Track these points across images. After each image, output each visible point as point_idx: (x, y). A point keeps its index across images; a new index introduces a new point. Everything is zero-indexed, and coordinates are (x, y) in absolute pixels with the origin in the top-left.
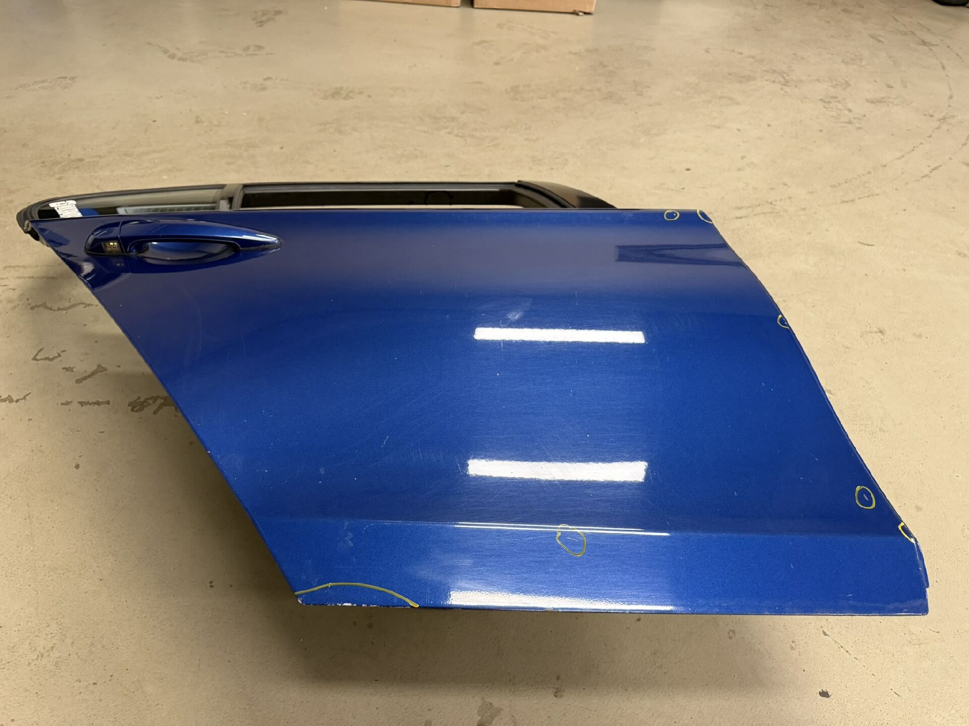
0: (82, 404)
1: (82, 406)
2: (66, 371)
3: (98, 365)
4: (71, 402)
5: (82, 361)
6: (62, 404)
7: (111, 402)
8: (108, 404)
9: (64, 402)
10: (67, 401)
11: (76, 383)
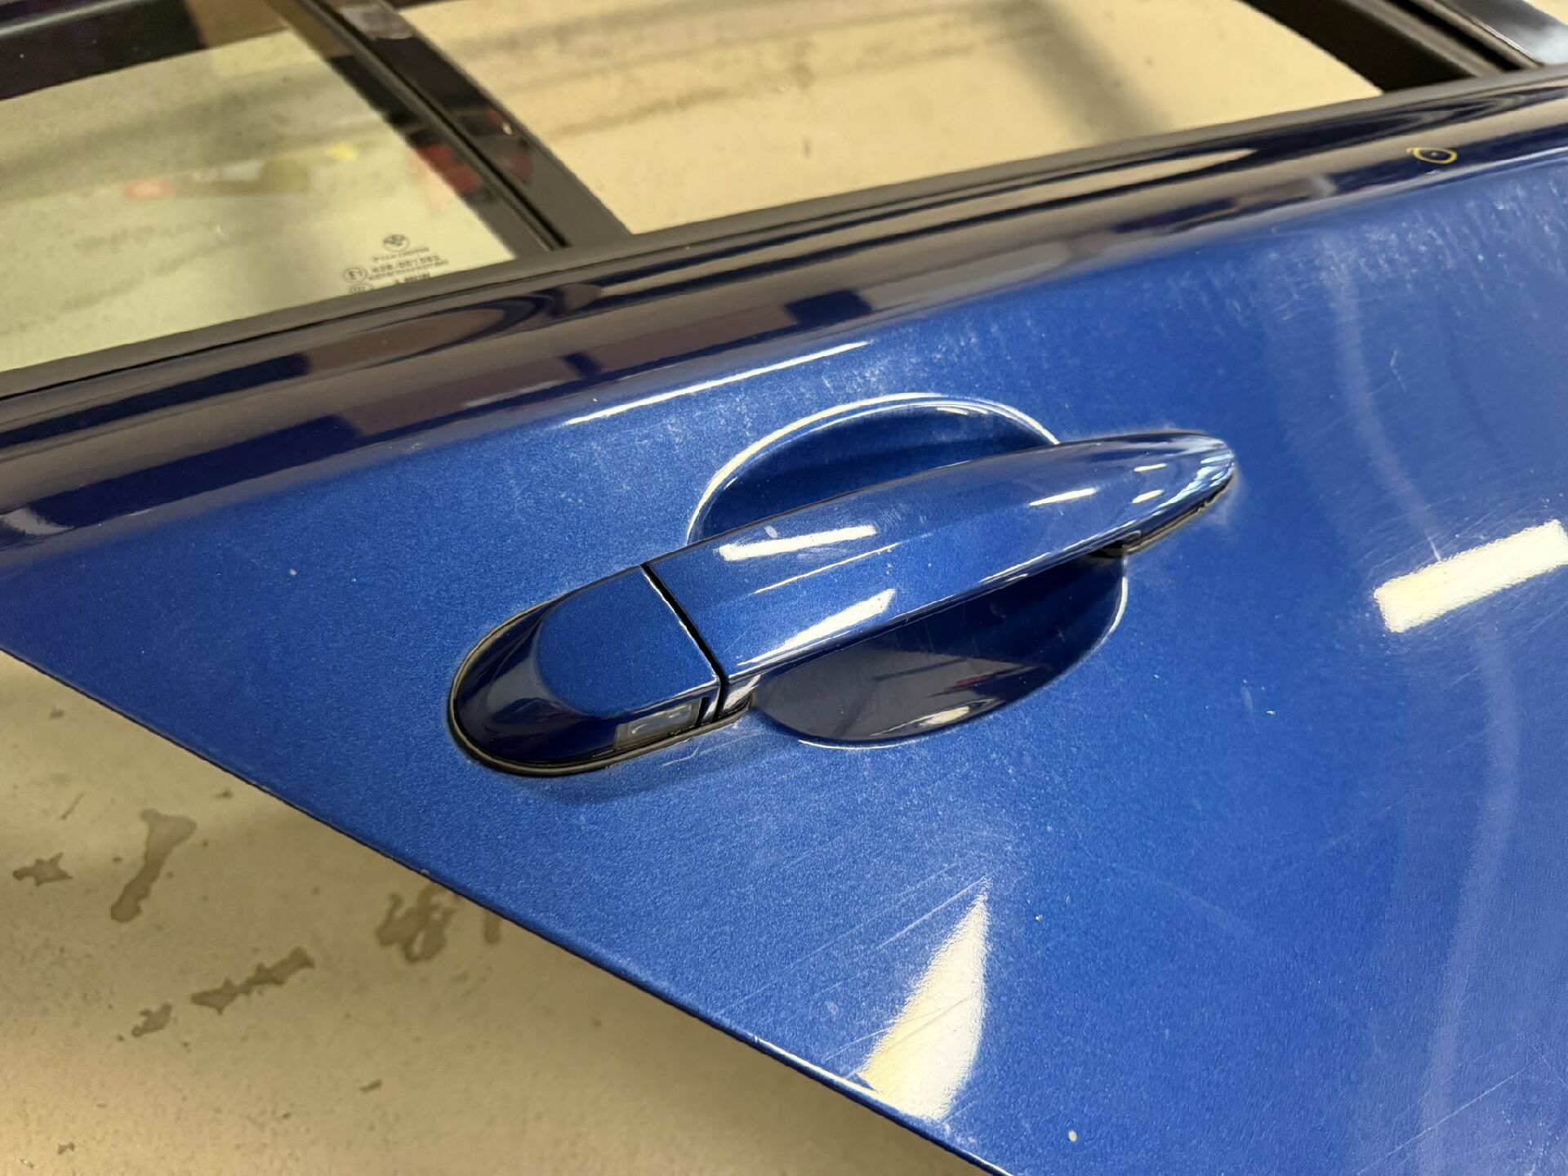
0: (214, 999)
1: (220, 1011)
2: (39, 883)
3: (146, 815)
4: (167, 1009)
5: (64, 817)
6: (137, 1032)
7: (311, 953)
8: (307, 963)
9: (140, 1021)
10: (146, 1013)
11: (121, 921)
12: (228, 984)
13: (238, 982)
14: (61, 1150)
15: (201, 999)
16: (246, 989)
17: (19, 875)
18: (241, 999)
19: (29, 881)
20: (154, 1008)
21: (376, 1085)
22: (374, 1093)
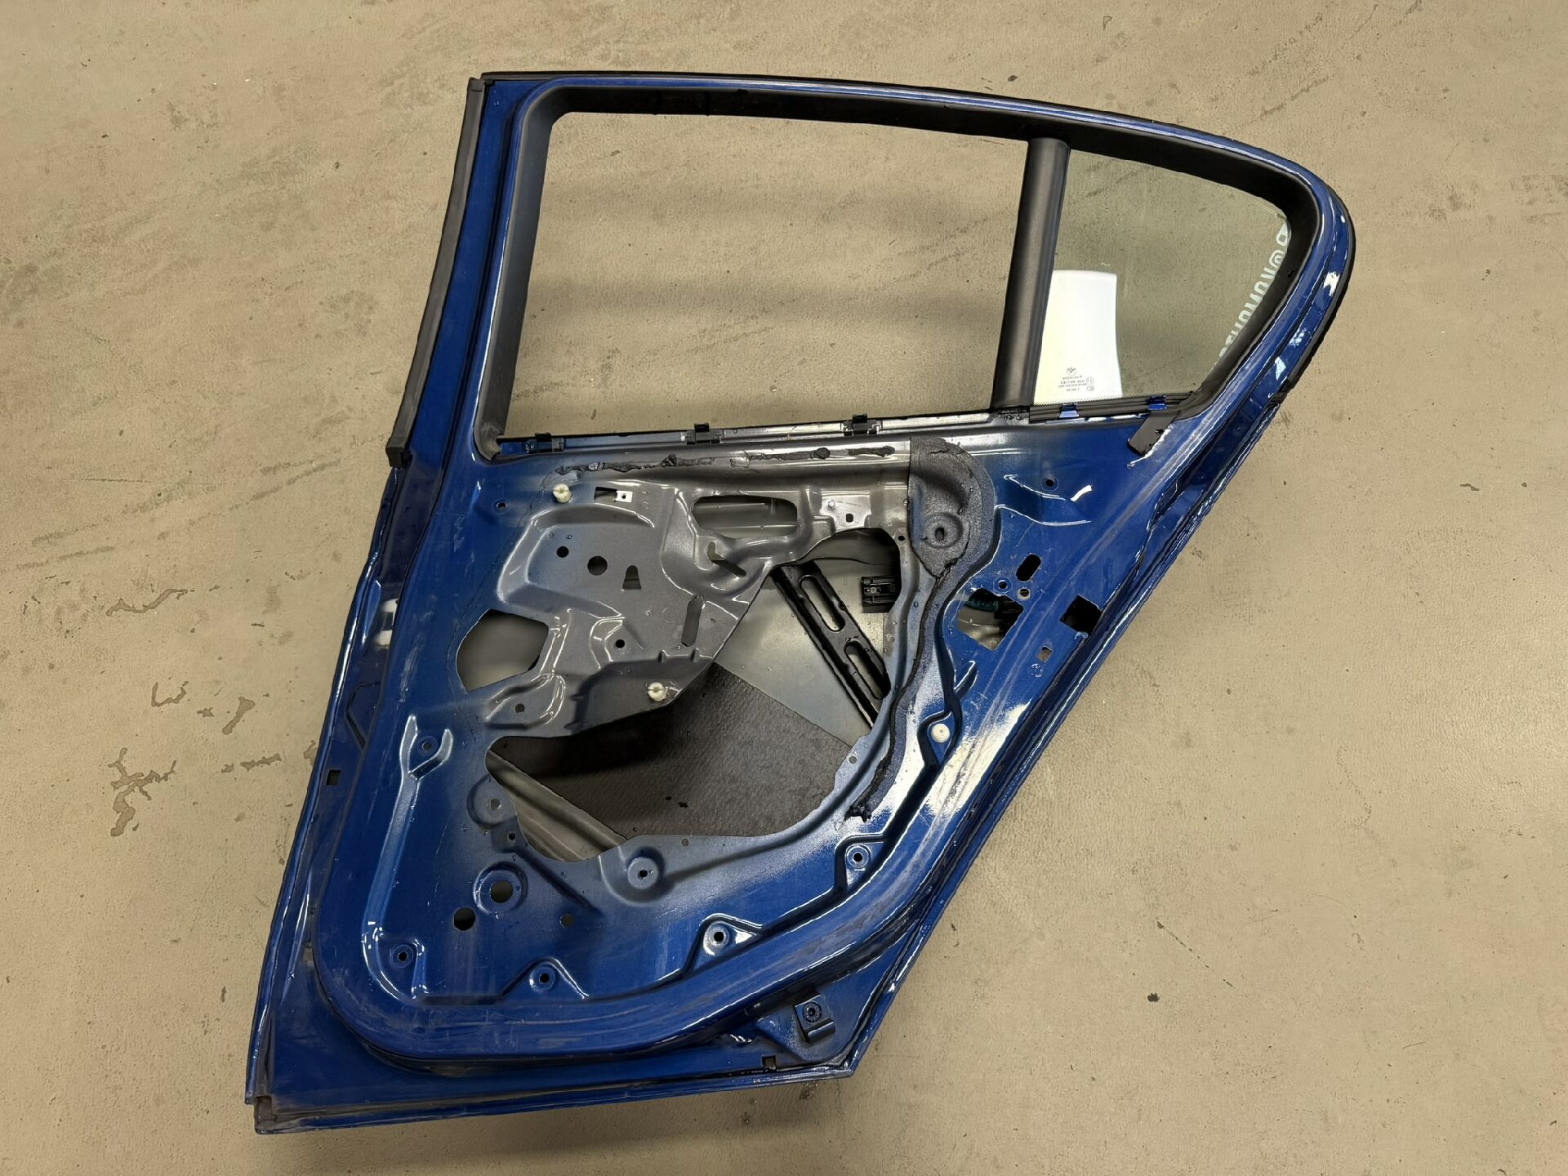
0: (246, 766)
1: (248, 769)
2: (204, 716)
3: (240, 698)
4: (233, 765)
5: (216, 695)
6: (223, 771)
7: (281, 756)
8: (280, 759)
9: (224, 768)
10: (226, 765)
11: (225, 734)
12: (253, 761)
13: (256, 761)
14: (194, 803)
15: (243, 764)
16: (258, 764)
17: (198, 712)
18: (256, 767)
19: (201, 715)
20: (229, 765)
21: (291, 805)
22: (290, 808)
